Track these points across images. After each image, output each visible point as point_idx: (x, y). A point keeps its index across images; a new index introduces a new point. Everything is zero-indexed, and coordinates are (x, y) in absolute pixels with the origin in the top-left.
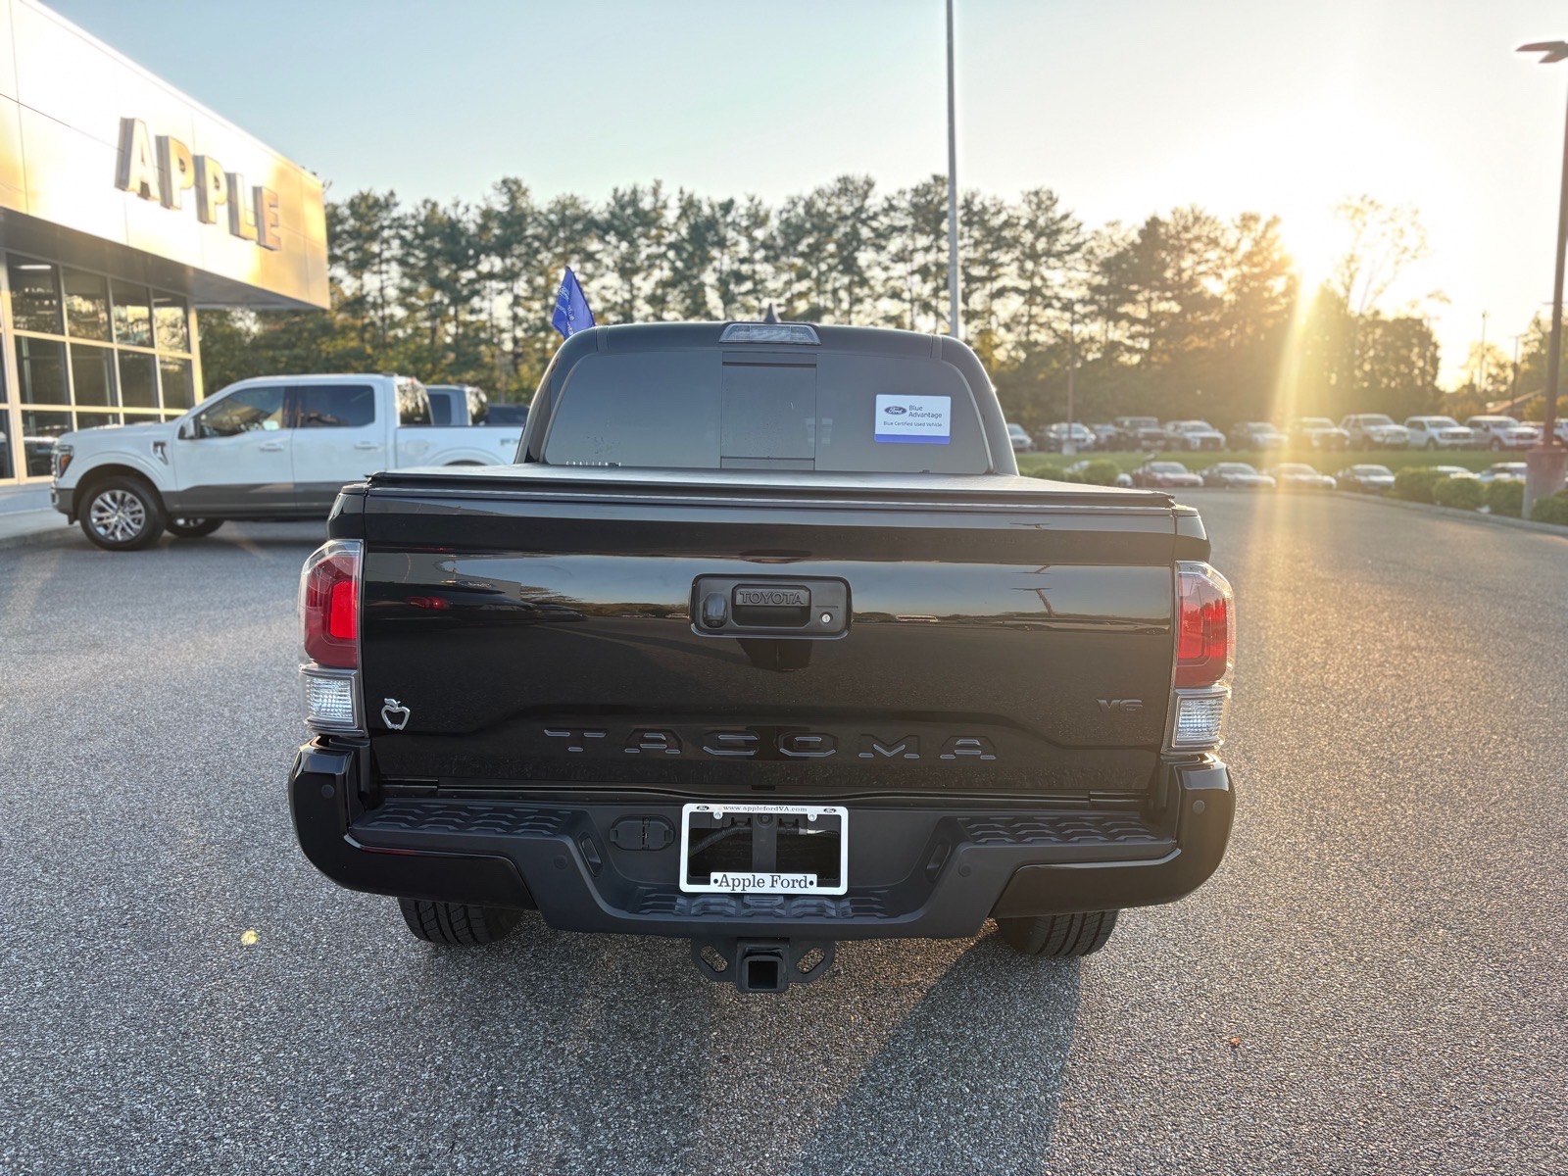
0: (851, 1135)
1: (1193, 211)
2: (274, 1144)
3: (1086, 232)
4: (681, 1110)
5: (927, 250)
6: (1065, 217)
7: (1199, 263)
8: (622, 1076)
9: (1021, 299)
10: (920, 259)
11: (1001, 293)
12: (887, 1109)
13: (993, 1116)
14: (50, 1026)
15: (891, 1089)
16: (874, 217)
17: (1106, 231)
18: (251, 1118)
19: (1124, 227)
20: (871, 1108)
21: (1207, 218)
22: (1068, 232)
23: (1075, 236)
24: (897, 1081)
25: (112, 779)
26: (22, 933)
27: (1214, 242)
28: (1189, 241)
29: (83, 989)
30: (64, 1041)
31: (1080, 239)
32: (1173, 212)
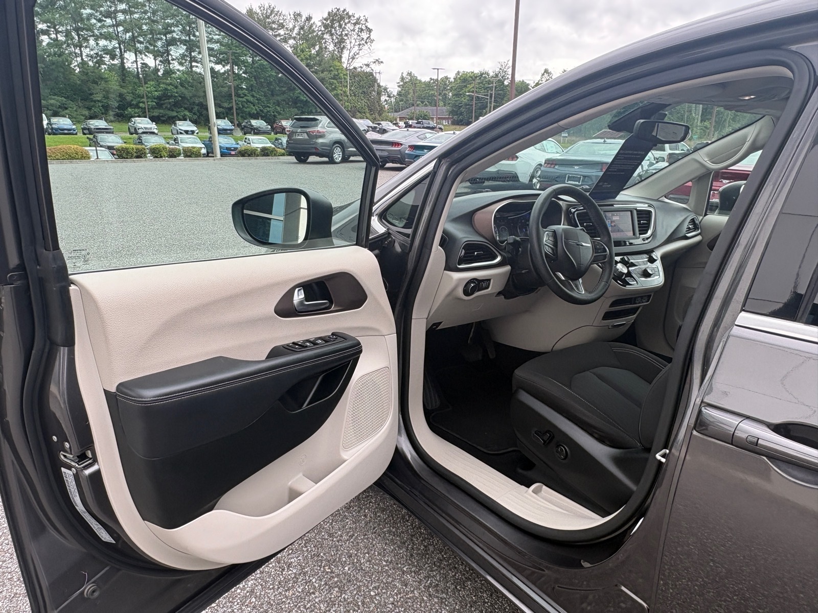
9: (185, 47)
27: (282, 26)
32: (260, 8)
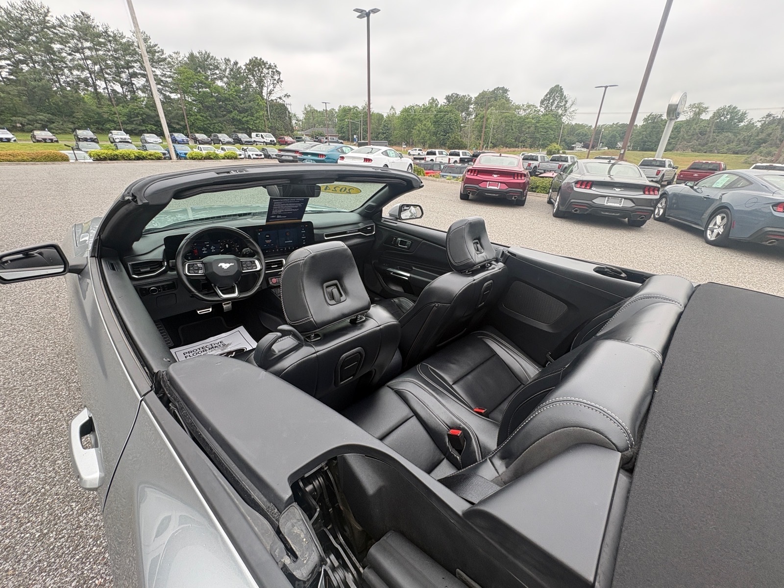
1: (206, 52)
3: (167, 53)
5: (89, 48)
6: (156, 45)
7: (213, 74)
10: (88, 53)
11: (134, 75)
16: (54, 27)
17: (174, 55)
19: (182, 55)
21: (213, 57)
22: (158, 52)
23: (161, 55)
27: (217, 68)
28: (207, 65)
31: (164, 56)
32: (199, 53)
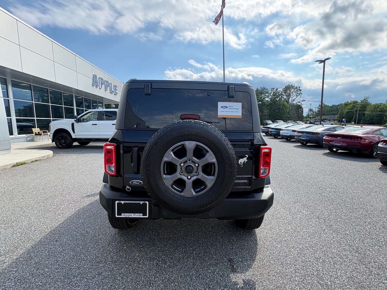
0: (201, 236)
1: (264, 87)
2: (108, 236)
4: (174, 232)
7: (265, 96)
8: (165, 226)
12: (207, 232)
13: (224, 233)
14: (75, 217)
15: (208, 229)
18: (105, 232)
20: (204, 232)
21: (266, 88)
24: (209, 227)
25: (88, 178)
26: (72, 202)
27: (267, 93)
28: (263, 92)
29: (80, 211)
30: (77, 219)
32: (261, 88)
